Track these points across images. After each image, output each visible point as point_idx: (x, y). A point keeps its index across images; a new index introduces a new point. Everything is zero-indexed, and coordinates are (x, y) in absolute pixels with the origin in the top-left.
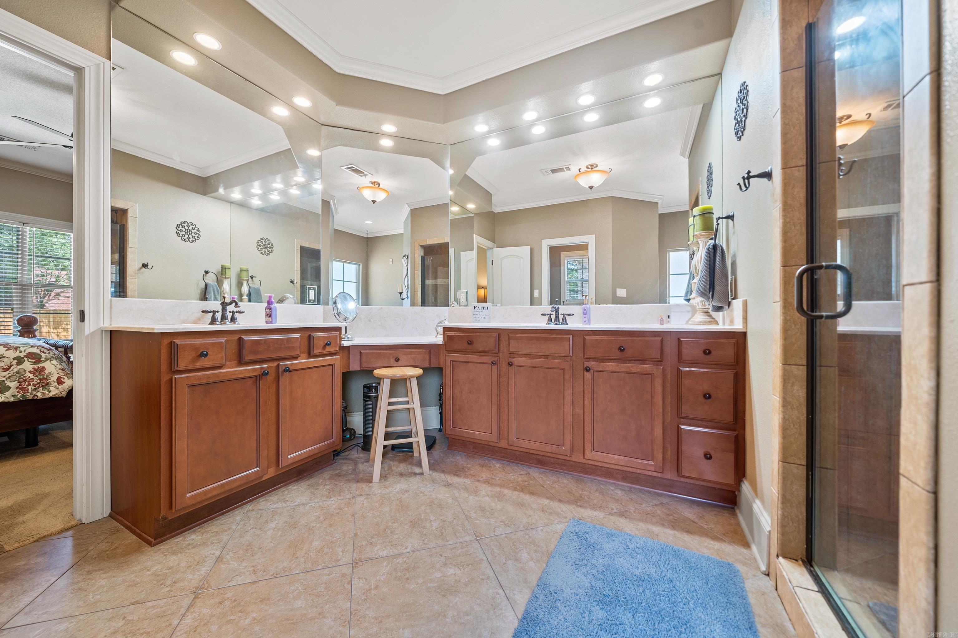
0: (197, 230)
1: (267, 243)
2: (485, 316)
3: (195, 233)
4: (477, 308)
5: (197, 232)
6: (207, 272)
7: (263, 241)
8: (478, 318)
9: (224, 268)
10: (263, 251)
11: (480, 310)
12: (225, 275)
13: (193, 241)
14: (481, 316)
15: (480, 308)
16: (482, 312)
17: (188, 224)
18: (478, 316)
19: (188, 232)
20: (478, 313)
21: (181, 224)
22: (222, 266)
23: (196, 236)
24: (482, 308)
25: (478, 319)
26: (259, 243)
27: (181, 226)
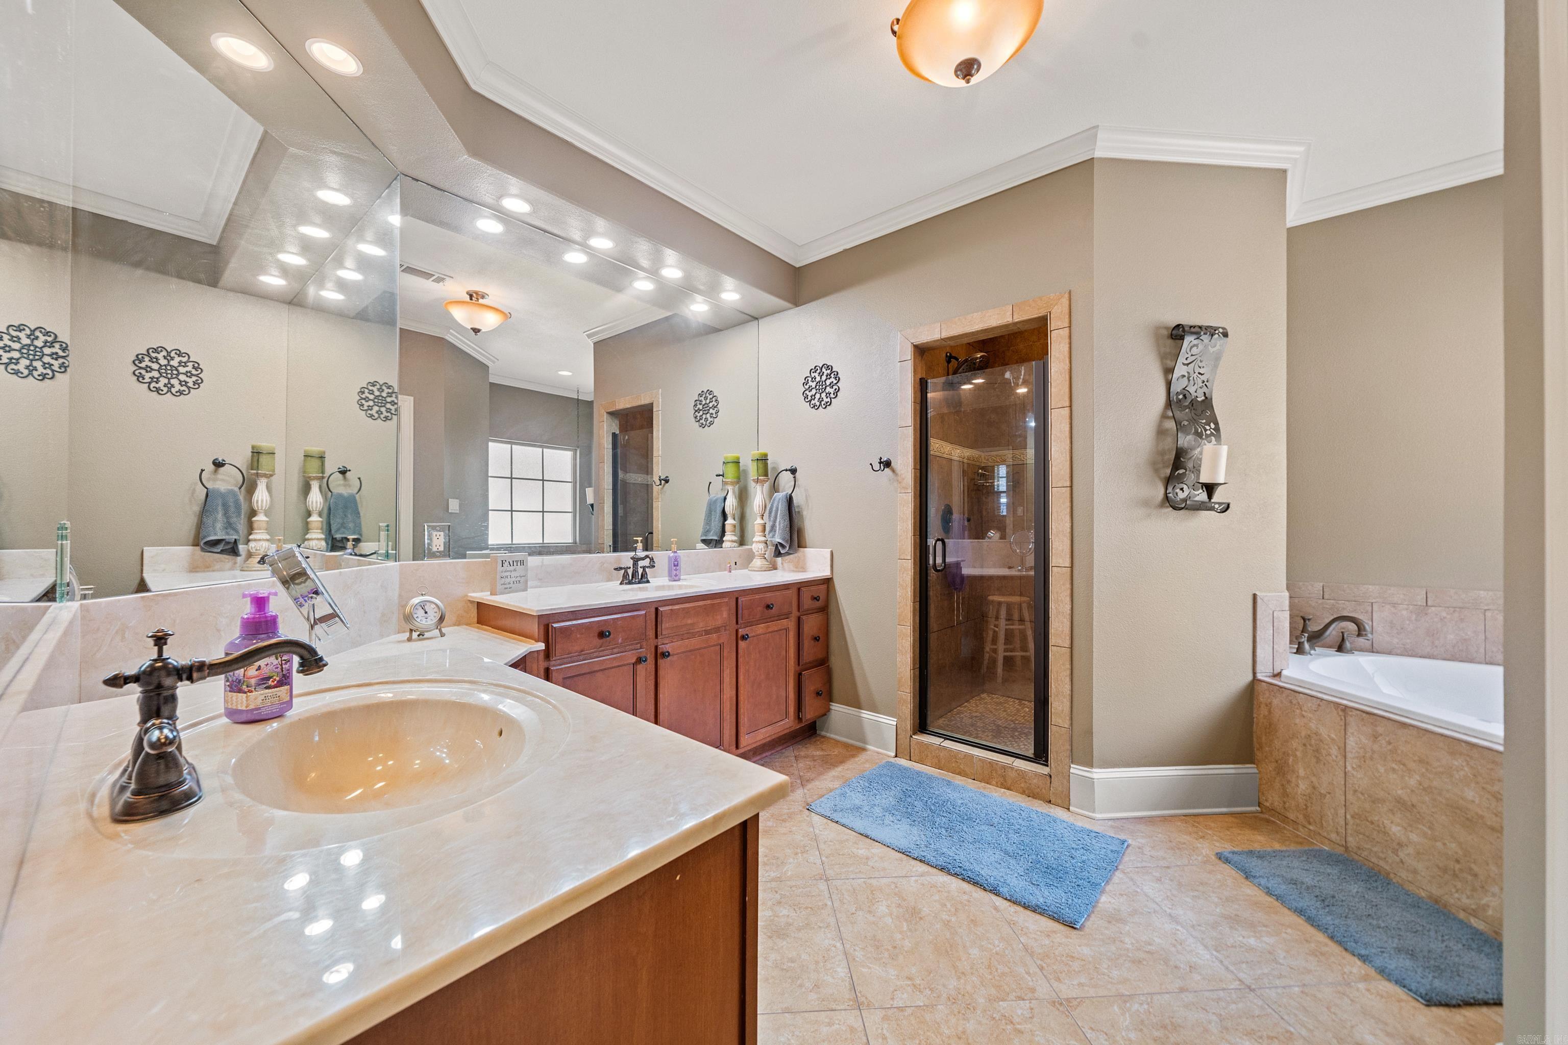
0: (194, 367)
1: (384, 394)
2: (519, 579)
3: (189, 374)
4: (506, 564)
5: (194, 372)
6: (218, 464)
7: (375, 389)
8: (509, 583)
9: (257, 453)
10: (373, 412)
11: (512, 568)
12: (258, 469)
13: (181, 393)
14: (514, 579)
15: (512, 564)
16: (515, 570)
17: (169, 353)
18: (508, 580)
19: (169, 372)
20: (508, 574)
21: (148, 355)
22: (253, 447)
23: (190, 381)
24: (515, 564)
25: (508, 586)
26: (363, 393)
27: (147, 359)
